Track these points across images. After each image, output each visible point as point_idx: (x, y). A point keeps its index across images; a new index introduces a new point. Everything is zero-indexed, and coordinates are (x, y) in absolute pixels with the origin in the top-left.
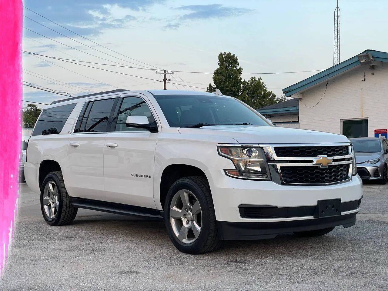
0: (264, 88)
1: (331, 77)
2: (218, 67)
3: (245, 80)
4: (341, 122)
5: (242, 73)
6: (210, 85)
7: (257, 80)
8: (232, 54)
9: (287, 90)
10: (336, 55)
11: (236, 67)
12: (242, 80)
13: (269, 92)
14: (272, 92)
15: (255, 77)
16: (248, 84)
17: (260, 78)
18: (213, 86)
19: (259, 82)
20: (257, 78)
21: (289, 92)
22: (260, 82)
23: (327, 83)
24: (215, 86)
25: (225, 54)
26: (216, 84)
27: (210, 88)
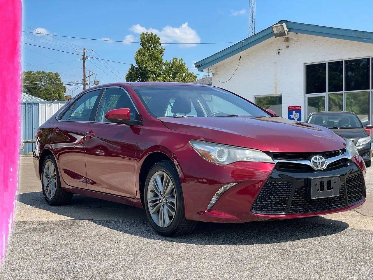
2: (140, 47)
3: (166, 61)
4: (255, 98)
5: (164, 53)
6: (132, 65)
8: (154, 35)
11: (158, 47)
12: (164, 61)
13: (190, 73)
15: (176, 58)
16: (170, 64)
17: (181, 59)
18: (135, 66)
20: (179, 59)
21: (201, 65)
22: (182, 64)
24: (138, 67)
25: (146, 34)
26: (138, 64)
27: (132, 68)
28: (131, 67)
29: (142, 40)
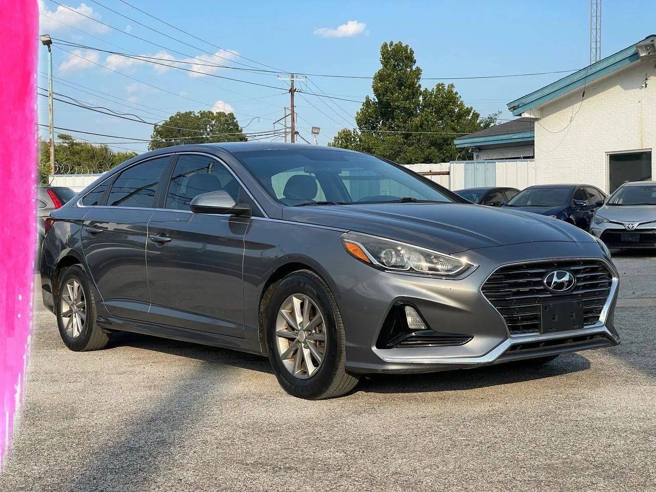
0: (459, 103)
1: (590, 82)
2: (381, 67)
3: (426, 89)
4: (606, 156)
5: (422, 76)
6: (367, 98)
7: (446, 88)
8: (404, 45)
9: (516, 104)
10: (594, 45)
11: (411, 67)
12: (422, 89)
13: (467, 108)
14: (472, 108)
15: (442, 84)
16: (432, 95)
17: (452, 85)
18: (373, 100)
19: (450, 92)
20: (447, 84)
21: (518, 107)
22: (452, 92)
23: (584, 92)
24: (377, 100)
25: (391, 44)
26: (378, 96)
27: (368, 103)
28: (365, 101)
29: (383, 55)
